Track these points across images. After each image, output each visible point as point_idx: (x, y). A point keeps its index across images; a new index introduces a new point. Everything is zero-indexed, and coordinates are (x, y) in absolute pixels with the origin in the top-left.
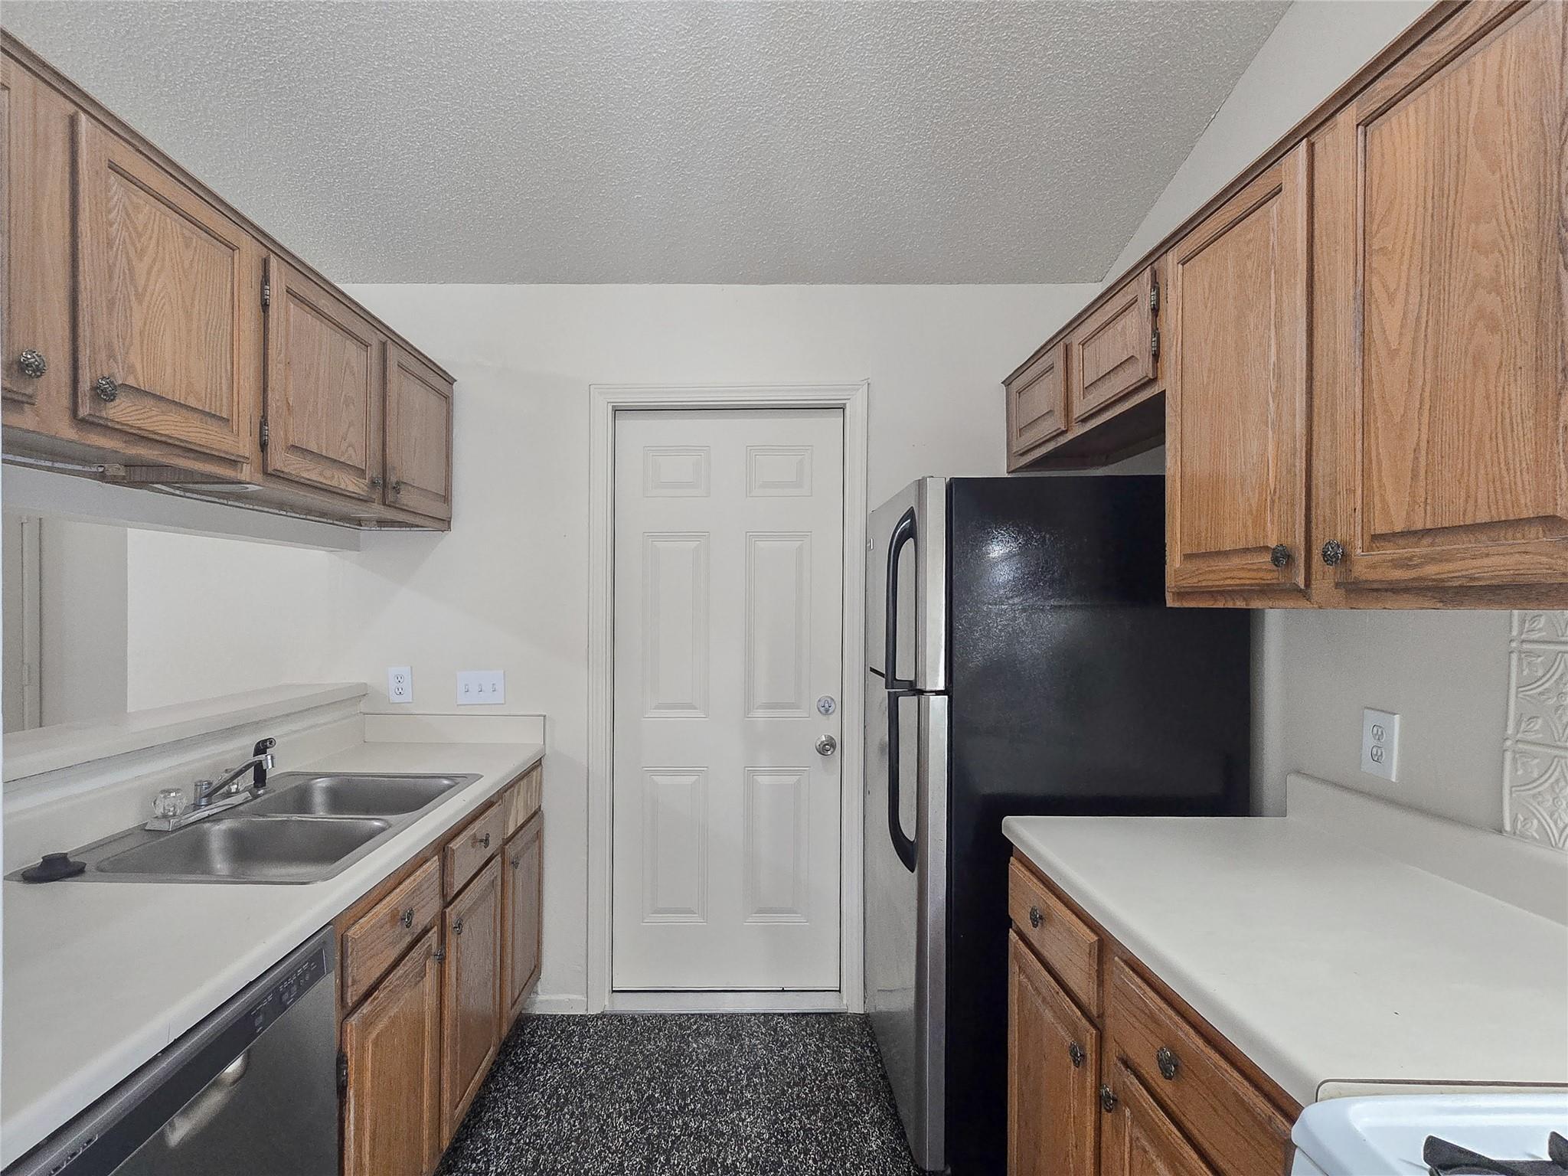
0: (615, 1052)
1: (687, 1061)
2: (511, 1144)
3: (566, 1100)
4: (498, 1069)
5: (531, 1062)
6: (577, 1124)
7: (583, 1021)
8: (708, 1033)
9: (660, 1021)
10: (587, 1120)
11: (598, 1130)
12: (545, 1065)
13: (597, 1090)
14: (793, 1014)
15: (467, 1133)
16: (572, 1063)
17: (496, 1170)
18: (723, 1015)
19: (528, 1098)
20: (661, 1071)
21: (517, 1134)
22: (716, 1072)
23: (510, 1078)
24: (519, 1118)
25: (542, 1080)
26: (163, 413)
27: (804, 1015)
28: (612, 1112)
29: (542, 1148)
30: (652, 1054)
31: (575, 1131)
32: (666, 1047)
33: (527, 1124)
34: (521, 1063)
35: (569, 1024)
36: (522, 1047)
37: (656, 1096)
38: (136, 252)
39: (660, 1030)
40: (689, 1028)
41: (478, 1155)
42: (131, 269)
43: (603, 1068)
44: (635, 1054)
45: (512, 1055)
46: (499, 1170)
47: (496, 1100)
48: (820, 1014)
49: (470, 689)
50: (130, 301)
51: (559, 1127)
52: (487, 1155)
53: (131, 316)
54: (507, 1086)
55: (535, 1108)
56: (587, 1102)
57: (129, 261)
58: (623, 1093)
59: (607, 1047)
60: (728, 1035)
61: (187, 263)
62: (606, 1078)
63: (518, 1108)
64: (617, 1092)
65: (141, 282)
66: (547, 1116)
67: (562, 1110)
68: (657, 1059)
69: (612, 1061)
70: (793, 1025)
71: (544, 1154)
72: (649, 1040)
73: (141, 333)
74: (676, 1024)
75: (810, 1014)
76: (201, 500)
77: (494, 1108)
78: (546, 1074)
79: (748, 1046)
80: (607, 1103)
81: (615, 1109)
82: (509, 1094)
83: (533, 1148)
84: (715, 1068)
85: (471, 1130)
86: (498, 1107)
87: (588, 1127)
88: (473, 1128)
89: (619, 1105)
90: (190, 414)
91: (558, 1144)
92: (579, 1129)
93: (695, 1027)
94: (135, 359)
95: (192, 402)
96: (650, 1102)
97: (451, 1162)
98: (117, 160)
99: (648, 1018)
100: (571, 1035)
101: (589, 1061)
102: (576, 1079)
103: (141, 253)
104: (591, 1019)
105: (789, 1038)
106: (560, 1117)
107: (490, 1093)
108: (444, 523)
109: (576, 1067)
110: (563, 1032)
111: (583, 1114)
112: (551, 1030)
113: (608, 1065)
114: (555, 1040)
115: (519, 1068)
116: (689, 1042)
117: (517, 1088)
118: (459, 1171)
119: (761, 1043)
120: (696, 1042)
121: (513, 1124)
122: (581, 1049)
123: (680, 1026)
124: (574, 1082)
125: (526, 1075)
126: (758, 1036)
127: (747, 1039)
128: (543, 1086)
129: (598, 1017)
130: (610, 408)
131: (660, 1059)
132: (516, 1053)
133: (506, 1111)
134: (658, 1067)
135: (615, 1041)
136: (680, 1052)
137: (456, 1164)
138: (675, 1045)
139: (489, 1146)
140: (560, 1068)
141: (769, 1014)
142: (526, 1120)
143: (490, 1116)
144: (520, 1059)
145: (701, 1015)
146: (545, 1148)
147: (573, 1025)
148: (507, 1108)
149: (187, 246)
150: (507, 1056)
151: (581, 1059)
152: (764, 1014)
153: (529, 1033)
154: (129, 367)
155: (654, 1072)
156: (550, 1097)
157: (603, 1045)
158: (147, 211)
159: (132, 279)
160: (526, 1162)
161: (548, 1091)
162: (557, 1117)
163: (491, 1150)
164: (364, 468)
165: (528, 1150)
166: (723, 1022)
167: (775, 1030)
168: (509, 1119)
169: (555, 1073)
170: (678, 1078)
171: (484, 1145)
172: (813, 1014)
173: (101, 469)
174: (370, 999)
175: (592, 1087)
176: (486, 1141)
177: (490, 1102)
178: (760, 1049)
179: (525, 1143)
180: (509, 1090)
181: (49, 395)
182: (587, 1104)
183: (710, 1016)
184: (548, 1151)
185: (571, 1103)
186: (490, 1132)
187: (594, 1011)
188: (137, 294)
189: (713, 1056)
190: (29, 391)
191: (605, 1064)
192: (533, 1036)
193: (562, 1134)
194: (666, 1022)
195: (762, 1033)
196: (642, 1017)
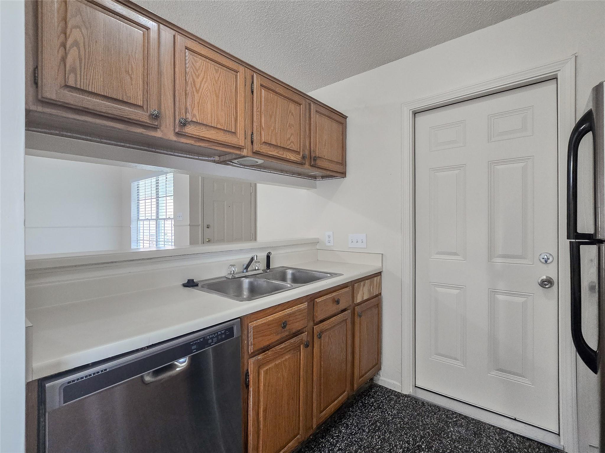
0: (409, 416)
1: (445, 436)
2: (349, 438)
3: (379, 429)
4: (356, 403)
5: (370, 405)
6: (379, 442)
7: (399, 395)
8: (461, 426)
9: (437, 409)
10: (385, 443)
11: (388, 450)
12: (375, 409)
13: (394, 431)
14: (521, 436)
15: (334, 424)
16: (387, 413)
17: (339, 447)
18: (473, 419)
19: (363, 420)
20: (429, 435)
21: (353, 435)
22: (461, 449)
23: (359, 408)
24: (356, 428)
25: (372, 415)
26: (208, 130)
27: (528, 439)
28: (398, 445)
29: (361, 446)
30: (427, 424)
31: (378, 445)
32: (436, 424)
33: (359, 432)
34: (366, 404)
35: (392, 394)
36: (369, 397)
37: (423, 447)
38: (196, 76)
39: (435, 414)
40: (451, 419)
41: (335, 436)
42: (194, 82)
43: (401, 421)
44: (418, 421)
45: (363, 399)
46: (340, 447)
47: (350, 416)
48: (542, 444)
49: (353, 241)
50: (194, 93)
51: (371, 440)
52: (338, 438)
53: (194, 97)
54: (356, 411)
55: (364, 426)
56: (388, 434)
57: (193, 79)
58: (406, 438)
59: (406, 412)
60: (474, 431)
61: (216, 79)
62: (400, 427)
63: (357, 423)
64: (403, 436)
65: (198, 86)
66: (368, 433)
67: (375, 433)
68: (429, 428)
69: (406, 420)
70: (519, 442)
71: (361, 449)
72: (428, 416)
73: (198, 103)
74: (445, 414)
75: (534, 440)
76: (252, 169)
77: (348, 418)
78: (374, 413)
79: (484, 443)
80: (397, 439)
81: (400, 444)
82: (356, 415)
83: (357, 444)
84: (460, 447)
85: (336, 425)
86: (350, 419)
87: (384, 446)
88: (337, 424)
89: (403, 443)
90: (218, 131)
91: (368, 448)
92: (380, 445)
93: (455, 420)
94: (196, 112)
95: (219, 126)
96: (419, 449)
97: (324, 434)
98: (189, 46)
99: (431, 405)
100: (391, 400)
101: (395, 415)
102: (386, 421)
103: (198, 77)
104: (402, 396)
105: (514, 450)
106: (373, 436)
107: (349, 412)
108: (343, 174)
109: (389, 415)
110: (388, 397)
111: (384, 439)
112: (383, 394)
113: (403, 421)
114: (383, 400)
115: (364, 405)
116: (449, 426)
117: (360, 414)
118: (325, 439)
119: (494, 444)
120: (453, 428)
121: (353, 430)
122: (393, 408)
123: (447, 416)
124: (386, 423)
125: (365, 410)
126: (493, 439)
127: (485, 438)
128: (371, 418)
129: (406, 396)
130: (411, 112)
131: (431, 428)
132: (365, 398)
133: (352, 422)
134: (428, 432)
135: (410, 410)
136: (442, 429)
137: (326, 435)
138: (441, 425)
139: (340, 435)
140: (381, 413)
141: (504, 430)
142: (359, 430)
143: (346, 421)
144: (366, 401)
145: (460, 414)
146: (362, 447)
147: (394, 395)
148: (353, 421)
149: (217, 72)
150: (361, 398)
151: (392, 412)
152: (500, 429)
153: (373, 392)
154: (193, 115)
155: (425, 434)
156: (372, 424)
157: (404, 410)
158: (200, 62)
159: (195, 85)
160: (352, 449)
161: (373, 421)
162: (372, 435)
163: (340, 437)
164: (299, 151)
165: (355, 444)
166: (473, 423)
167: (506, 441)
168: (352, 427)
169: (378, 414)
170: (438, 443)
171: (339, 433)
172: (536, 441)
173: (214, 159)
174: (263, 354)
175: (392, 427)
176: (340, 432)
177: (347, 415)
178: (492, 447)
179: (355, 440)
180: (357, 414)
181: (166, 125)
182: (387, 435)
183: (466, 417)
184: (363, 449)
185: (380, 432)
186: (343, 429)
187: (405, 392)
188: (196, 90)
189: (460, 440)
190: (156, 124)
191: (402, 419)
192: (375, 394)
193: (372, 444)
194: (440, 411)
195: (496, 439)
196: (428, 404)
